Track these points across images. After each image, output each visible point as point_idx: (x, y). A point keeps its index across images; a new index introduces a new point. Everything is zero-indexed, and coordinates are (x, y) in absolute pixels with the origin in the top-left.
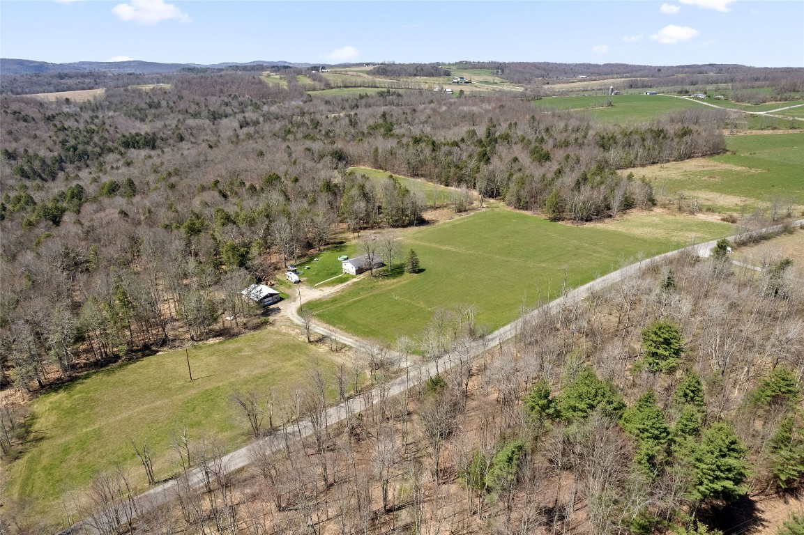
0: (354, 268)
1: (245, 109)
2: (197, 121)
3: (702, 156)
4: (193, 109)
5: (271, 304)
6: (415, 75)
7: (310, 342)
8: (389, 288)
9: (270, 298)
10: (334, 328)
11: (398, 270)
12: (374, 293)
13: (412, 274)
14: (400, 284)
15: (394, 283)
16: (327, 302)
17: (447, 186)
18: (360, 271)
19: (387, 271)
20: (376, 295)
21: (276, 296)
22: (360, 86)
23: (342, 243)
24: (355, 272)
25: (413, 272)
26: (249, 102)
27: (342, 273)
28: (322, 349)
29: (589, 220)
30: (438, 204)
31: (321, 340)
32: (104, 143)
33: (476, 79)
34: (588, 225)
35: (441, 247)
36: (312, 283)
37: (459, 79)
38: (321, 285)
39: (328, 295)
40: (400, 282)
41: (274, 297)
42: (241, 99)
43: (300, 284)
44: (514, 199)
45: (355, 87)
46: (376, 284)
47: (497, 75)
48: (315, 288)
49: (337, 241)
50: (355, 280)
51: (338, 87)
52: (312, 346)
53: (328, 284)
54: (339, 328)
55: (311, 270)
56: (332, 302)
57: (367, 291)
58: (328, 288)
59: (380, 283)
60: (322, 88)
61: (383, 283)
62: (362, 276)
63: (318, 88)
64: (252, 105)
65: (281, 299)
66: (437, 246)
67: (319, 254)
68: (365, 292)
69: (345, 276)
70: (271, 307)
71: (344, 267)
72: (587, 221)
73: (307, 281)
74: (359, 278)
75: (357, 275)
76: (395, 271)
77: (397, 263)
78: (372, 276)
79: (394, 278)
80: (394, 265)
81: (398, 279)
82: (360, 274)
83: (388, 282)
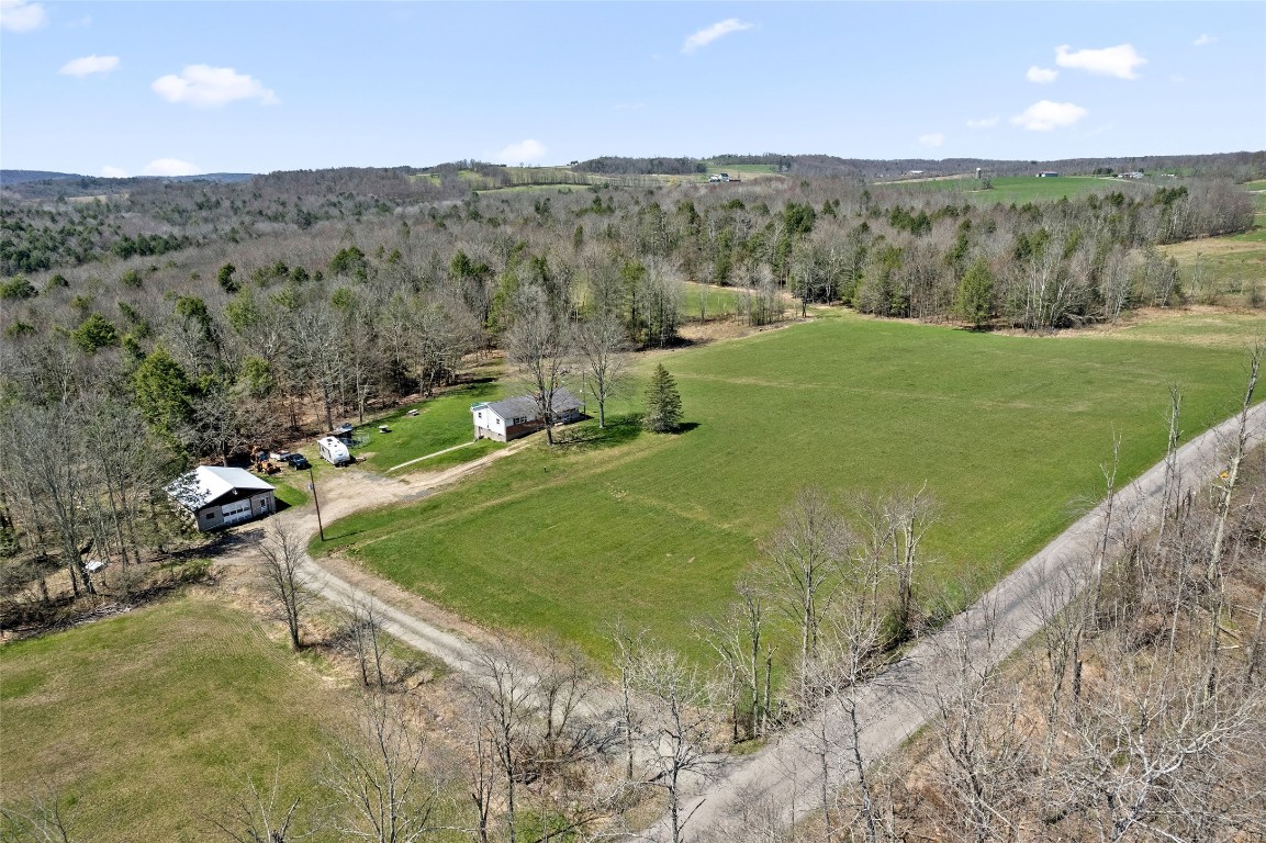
0: (502, 422)
1: (364, 211)
2: (275, 225)
3: (1211, 236)
4: (274, 208)
5: (243, 522)
6: (649, 172)
7: (300, 646)
8: (599, 470)
9: (244, 503)
10: (404, 595)
11: (622, 427)
12: (552, 484)
13: (662, 435)
14: (628, 459)
15: (610, 460)
16: (411, 513)
17: (724, 284)
18: (517, 430)
19: (594, 429)
20: (559, 489)
21: (263, 497)
22: (560, 183)
23: (490, 380)
24: (503, 432)
25: (666, 431)
26: (373, 203)
27: (471, 438)
28: (337, 674)
29: (1063, 323)
30: (708, 314)
31: (349, 636)
32: (85, 250)
33: (747, 176)
34: (1063, 334)
35: (729, 381)
36: (383, 466)
37: (720, 177)
38: (407, 470)
39: (420, 495)
40: (628, 454)
41: (256, 499)
42: (361, 198)
43: (352, 467)
44: (876, 296)
45: (551, 184)
46: (561, 460)
47: (780, 170)
48: (390, 476)
49: (475, 378)
50: (504, 453)
51: (524, 184)
52: (302, 663)
53: (425, 467)
54: (420, 591)
55: (394, 435)
56: (424, 510)
57: (532, 478)
58: (425, 476)
59: (572, 459)
60: (499, 185)
61: (581, 458)
62: (522, 444)
63: (492, 185)
64: (377, 206)
65: (281, 506)
66: (720, 378)
67: (425, 402)
68: (529, 482)
69: (478, 445)
70: (241, 529)
71: (477, 422)
72: (1058, 327)
73: (374, 460)
74: (515, 448)
75: (509, 440)
76: (615, 430)
77: (621, 413)
78: (551, 442)
79: (613, 446)
80: (613, 417)
81: (624, 448)
82: (520, 437)
83: (594, 454)
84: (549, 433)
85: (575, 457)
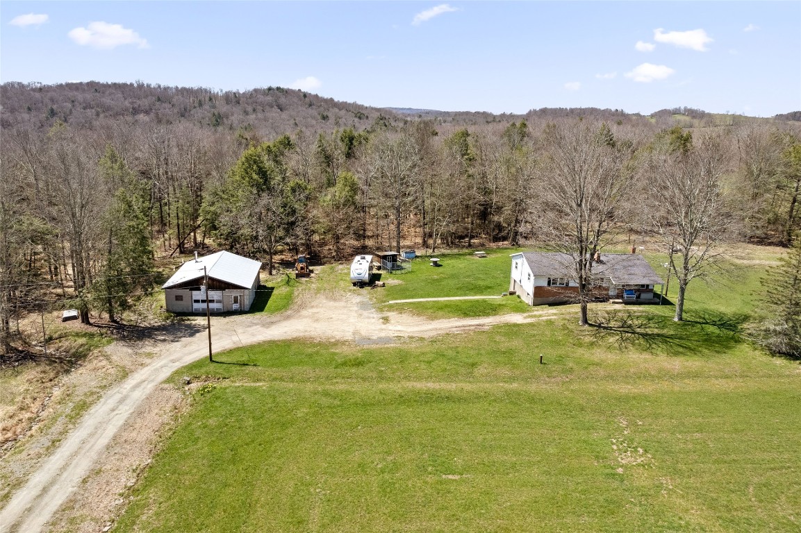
0: (533, 277)
5: (212, 313)
9: (216, 295)
11: (711, 329)
12: (533, 386)
13: (779, 362)
14: (691, 385)
16: (331, 361)
18: (548, 294)
19: (663, 321)
20: (534, 401)
21: (236, 293)
24: (531, 292)
25: (788, 355)
27: (503, 291)
38: (401, 309)
39: (378, 341)
40: (696, 375)
41: (228, 293)
43: (366, 289)
46: (580, 352)
48: (382, 308)
50: (517, 318)
53: (420, 310)
57: (514, 367)
58: (411, 319)
59: (598, 354)
61: (611, 357)
68: (505, 371)
69: (498, 301)
73: (390, 288)
74: (535, 316)
75: (535, 304)
76: (697, 329)
77: (723, 309)
78: (585, 321)
79: (677, 354)
80: (705, 311)
81: (692, 363)
82: (551, 304)
83: (636, 358)
84: (584, 310)
85: (606, 354)
